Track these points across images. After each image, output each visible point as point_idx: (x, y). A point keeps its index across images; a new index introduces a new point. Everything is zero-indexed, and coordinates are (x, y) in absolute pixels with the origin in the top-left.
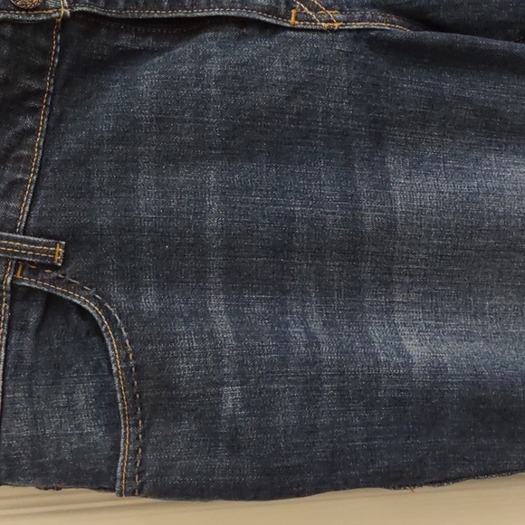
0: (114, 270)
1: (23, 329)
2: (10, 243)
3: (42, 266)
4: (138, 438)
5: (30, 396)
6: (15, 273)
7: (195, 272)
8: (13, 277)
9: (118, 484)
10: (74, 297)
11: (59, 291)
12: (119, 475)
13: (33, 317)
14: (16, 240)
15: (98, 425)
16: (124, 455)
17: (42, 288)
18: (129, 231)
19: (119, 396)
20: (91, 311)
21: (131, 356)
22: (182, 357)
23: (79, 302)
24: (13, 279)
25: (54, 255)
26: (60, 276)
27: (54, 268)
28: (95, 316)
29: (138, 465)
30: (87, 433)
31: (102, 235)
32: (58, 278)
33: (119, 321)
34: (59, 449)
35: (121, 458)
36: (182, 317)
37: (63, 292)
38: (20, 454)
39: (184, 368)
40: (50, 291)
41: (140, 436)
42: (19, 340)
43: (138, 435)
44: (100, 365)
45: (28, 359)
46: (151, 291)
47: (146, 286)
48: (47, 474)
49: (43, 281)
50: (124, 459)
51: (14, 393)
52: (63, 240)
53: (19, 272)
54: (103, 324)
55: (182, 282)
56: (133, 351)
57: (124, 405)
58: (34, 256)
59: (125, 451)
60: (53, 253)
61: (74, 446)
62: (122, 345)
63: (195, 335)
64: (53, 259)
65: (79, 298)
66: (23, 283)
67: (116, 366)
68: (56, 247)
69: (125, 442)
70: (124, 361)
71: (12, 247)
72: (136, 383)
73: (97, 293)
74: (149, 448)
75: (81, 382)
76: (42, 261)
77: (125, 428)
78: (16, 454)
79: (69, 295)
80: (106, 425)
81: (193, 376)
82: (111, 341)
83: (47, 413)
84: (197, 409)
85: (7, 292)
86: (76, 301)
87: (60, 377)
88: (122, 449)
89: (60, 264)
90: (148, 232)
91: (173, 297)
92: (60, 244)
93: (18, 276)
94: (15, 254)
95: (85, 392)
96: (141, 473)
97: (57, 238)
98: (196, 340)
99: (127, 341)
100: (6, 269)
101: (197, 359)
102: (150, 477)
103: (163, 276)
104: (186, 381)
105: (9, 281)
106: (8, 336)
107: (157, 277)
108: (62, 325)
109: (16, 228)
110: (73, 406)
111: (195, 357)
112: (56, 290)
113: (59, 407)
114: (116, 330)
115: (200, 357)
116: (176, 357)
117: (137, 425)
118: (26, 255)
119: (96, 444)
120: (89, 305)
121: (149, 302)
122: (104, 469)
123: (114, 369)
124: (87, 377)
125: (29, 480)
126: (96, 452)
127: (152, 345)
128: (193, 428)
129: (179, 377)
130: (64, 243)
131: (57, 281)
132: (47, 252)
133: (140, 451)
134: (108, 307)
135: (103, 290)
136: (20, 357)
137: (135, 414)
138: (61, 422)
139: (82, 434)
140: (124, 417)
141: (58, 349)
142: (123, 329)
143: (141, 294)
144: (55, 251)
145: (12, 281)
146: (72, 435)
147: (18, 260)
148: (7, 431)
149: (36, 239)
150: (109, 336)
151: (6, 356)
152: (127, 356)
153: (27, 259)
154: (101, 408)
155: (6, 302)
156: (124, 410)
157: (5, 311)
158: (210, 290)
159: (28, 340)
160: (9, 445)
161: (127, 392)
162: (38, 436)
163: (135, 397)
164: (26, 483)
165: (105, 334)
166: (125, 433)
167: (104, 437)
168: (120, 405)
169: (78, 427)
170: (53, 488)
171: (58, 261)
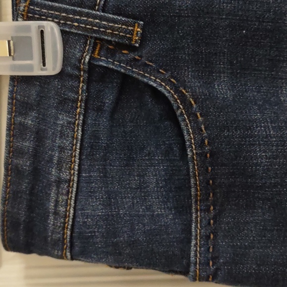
0: (189, 55)
1: (100, 109)
2: (90, 19)
3: (120, 46)
4: (209, 223)
5: (105, 176)
6: (93, 52)
7: (270, 60)
8: (91, 57)
9: (192, 268)
10: (151, 79)
11: (136, 73)
12: (192, 259)
13: (109, 99)
14: (95, 17)
15: (168, 208)
16: (196, 239)
17: (119, 69)
18: (208, 13)
19: (192, 181)
20: (167, 94)
21: (206, 141)
22: (260, 145)
23: (155, 85)
24: (91, 58)
25: (132, 35)
26: (137, 57)
27: (132, 48)
28: (171, 99)
29: (211, 250)
30: (158, 215)
31: (179, 17)
32: (134, 59)
33: (195, 106)
34: (132, 229)
35: (193, 243)
36: (256, 104)
37: (139, 74)
38: (95, 232)
39: (261, 156)
40: (127, 72)
41: (212, 221)
42: (95, 120)
43: (209, 220)
44: (172, 149)
45: (104, 140)
46: (224, 78)
47: (220, 72)
48: (120, 254)
49: (120, 62)
50: (197, 244)
51: (89, 172)
52: (141, 20)
53: (97, 52)
54: (179, 108)
55: (255, 70)
56: (209, 137)
57: (197, 190)
58: (112, 35)
59: (197, 235)
60: (131, 33)
61: (147, 228)
62: (197, 130)
63: (271, 123)
64: (131, 39)
65: (155, 80)
66: (101, 63)
67: (192, 151)
68: (134, 26)
69: (196, 227)
70: (200, 146)
71: (92, 24)
72: (210, 168)
73: (172, 77)
74: (220, 234)
75: (152, 165)
76: (120, 41)
77: (196, 212)
78: (91, 232)
79: (145, 77)
80: (175, 208)
81: (271, 165)
82: (187, 125)
83: (121, 193)
84: (272, 199)
85: (84, 71)
86: (152, 83)
87: (133, 159)
88: (194, 234)
89: (137, 45)
90: (226, 15)
91: (246, 85)
92: (139, 24)
93: (96, 56)
94: (95, 31)
95: (156, 175)
96: (215, 259)
97: (136, 18)
98: (273, 128)
99: (203, 126)
100: (85, 47)
101: (274, 148)
102: (224, 263)
103: (237, 63)
104: (263, 170)
105: (87, 60)
106: (84, 116)
107: (231, 63)
108: (136, 108)
109: (96, 5)
110: (145, 188)
111: (273, 146)
112: (133, 72)
113: (131, 188)
114: (192, 115)
115: (277, 145)
116: (254, 145)
117: (208, 210)
118: (105, 33)
119: (167, 227)
120: (165, 88)
121: (223, 89)
122: (177, 252)
123: (190, 154)
124: (157, 160)
125: (102, 258)
126: (168, 234)
127: (228, 131)
128: (266, 217)
129: (257, 165)
130: (142, 23)
131: (133, 62)
132: (126, 32)
133: (212, 236)
134: (184, 91)
135: (178, 74)
136: (95, 136)
137: (207, 199)
138: (133, 203)
139: (153, 215)
140: (196, 202)
141: (131, 132)
142: (198, 114)
143: (215, 80)
144: (133, 30)
145: (90, 60)
146: (144, 216)
147: (96, 39)
148: (83, 209)
149: (116, 17)
150: (185, 120)
151: (82, 136)
152: (203, 141)
153: (106, 38)
154: (171, 191)
155: (83, 82)
156: (197, 195)
157: (82, 91)
158: (282, 79)
159: (104, 121)
160: (85, 222)
161: (201, 178)
162: (113, 216)
163: (208, 183)
164: (98, 261)
165: (180, 119)
166: (197, 217)
167: (174, 219)
168: (193, 190)
169: (149, 208)
170: (124, 268)
171: (136, 42)
